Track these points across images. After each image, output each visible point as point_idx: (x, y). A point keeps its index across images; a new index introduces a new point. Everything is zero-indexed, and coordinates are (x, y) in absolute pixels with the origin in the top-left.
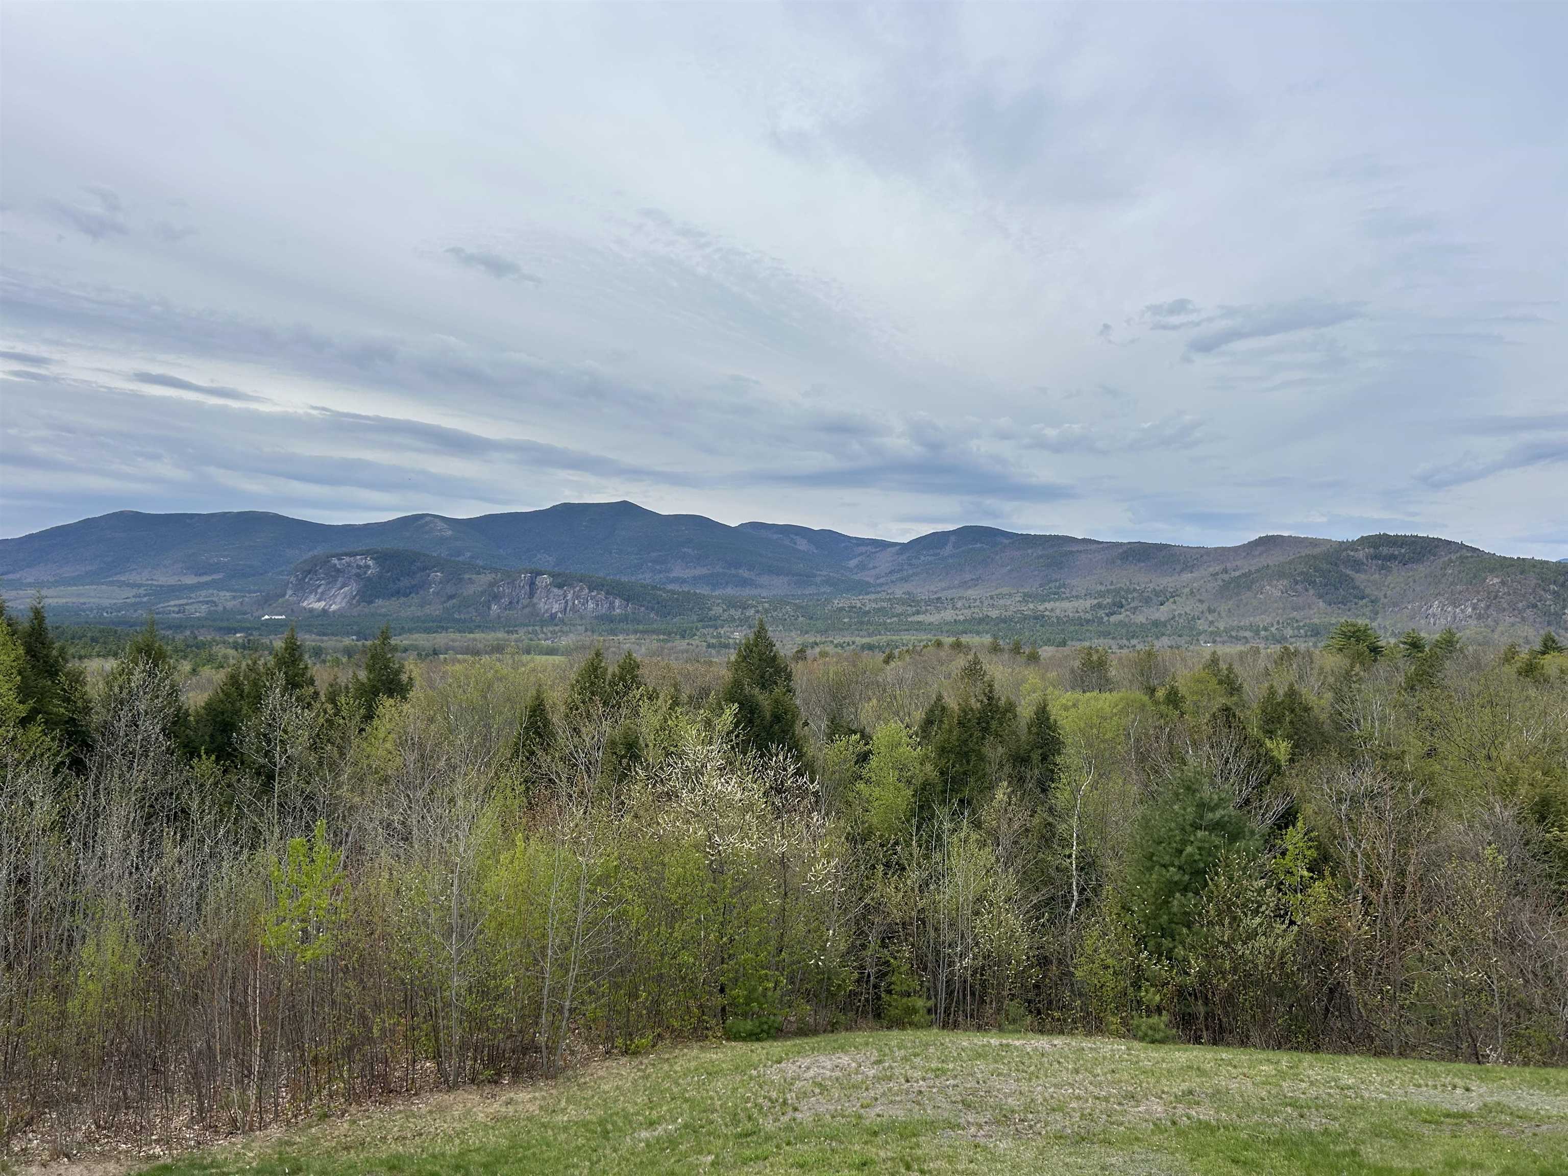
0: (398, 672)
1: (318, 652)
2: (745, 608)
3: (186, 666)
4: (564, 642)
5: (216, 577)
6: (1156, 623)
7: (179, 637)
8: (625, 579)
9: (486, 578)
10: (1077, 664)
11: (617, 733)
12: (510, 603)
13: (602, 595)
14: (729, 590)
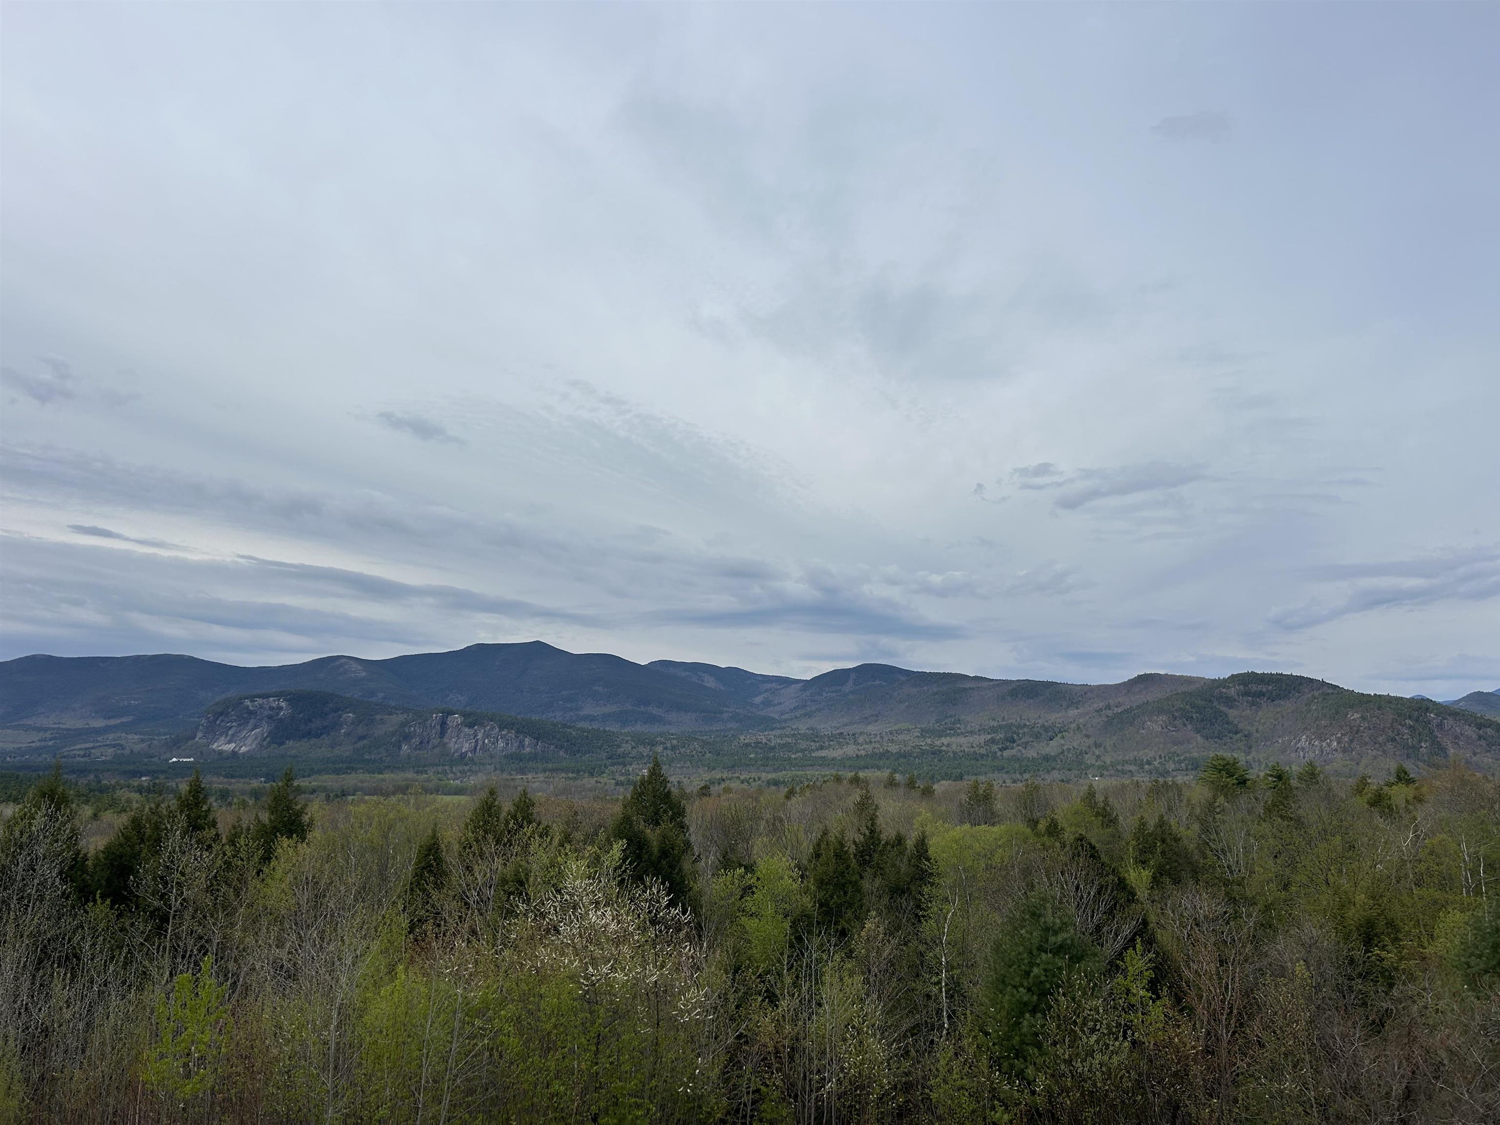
0: (299, 814)
1: (224, 795)
2: (653, 744)
3: (87, 811)
4: (472, 781)
5: (124, 720)
6: (1046, 758)
7: (83, 781)
8: (535, 717)
9: (398, 718)
10: (964, 797)
11: (509, 871)
12: (421, 743)
13: (512, 734)
14: (639, 728)
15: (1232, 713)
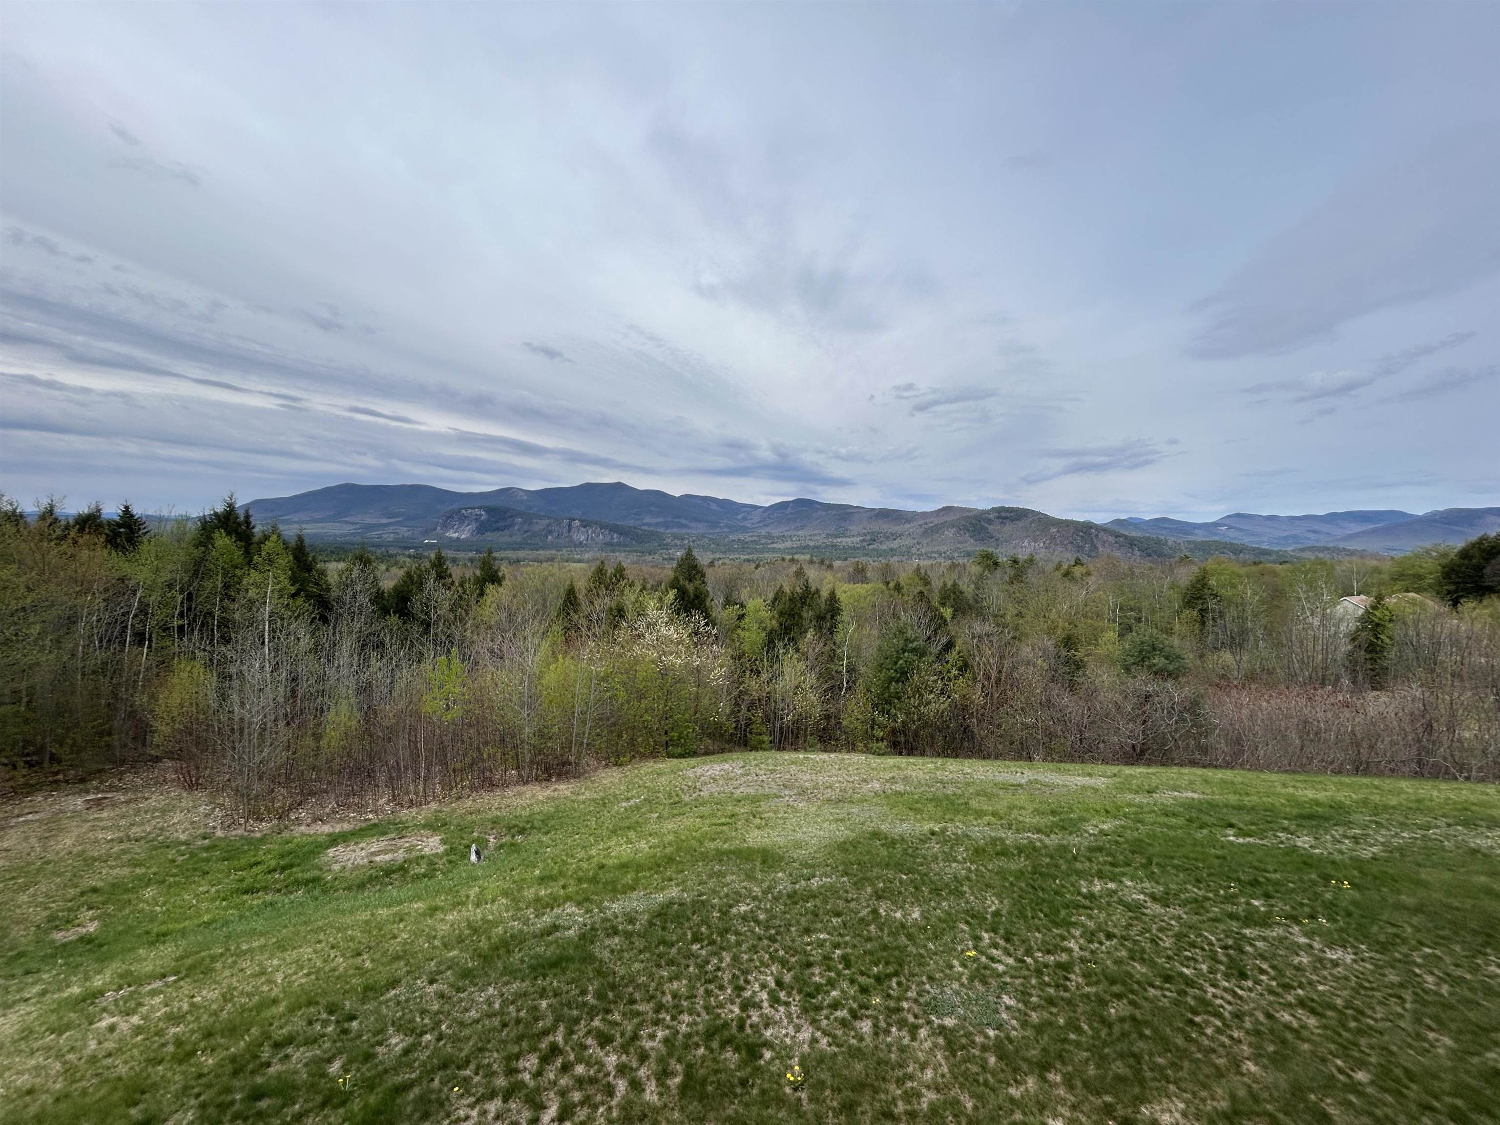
0: (496, 571)
1: (454, 560)
2: (683, 539)
3: (383, 567)
4: (587, 556)
5: (398, 519)
6: (892, 549)
7: (379, 551)
8: (619, 523)
9: (545, 522)
10: (851, 570)
11: (613, 605)
12: (558, 535)
13: (607, 532)
14: (675, 530)
15: (991, 528)
